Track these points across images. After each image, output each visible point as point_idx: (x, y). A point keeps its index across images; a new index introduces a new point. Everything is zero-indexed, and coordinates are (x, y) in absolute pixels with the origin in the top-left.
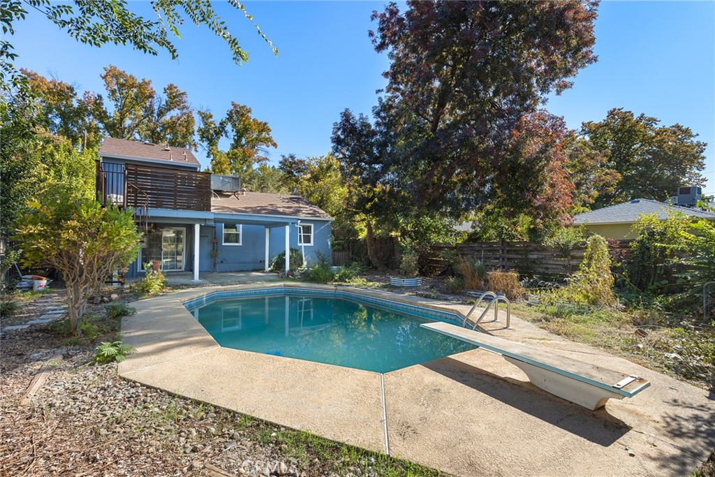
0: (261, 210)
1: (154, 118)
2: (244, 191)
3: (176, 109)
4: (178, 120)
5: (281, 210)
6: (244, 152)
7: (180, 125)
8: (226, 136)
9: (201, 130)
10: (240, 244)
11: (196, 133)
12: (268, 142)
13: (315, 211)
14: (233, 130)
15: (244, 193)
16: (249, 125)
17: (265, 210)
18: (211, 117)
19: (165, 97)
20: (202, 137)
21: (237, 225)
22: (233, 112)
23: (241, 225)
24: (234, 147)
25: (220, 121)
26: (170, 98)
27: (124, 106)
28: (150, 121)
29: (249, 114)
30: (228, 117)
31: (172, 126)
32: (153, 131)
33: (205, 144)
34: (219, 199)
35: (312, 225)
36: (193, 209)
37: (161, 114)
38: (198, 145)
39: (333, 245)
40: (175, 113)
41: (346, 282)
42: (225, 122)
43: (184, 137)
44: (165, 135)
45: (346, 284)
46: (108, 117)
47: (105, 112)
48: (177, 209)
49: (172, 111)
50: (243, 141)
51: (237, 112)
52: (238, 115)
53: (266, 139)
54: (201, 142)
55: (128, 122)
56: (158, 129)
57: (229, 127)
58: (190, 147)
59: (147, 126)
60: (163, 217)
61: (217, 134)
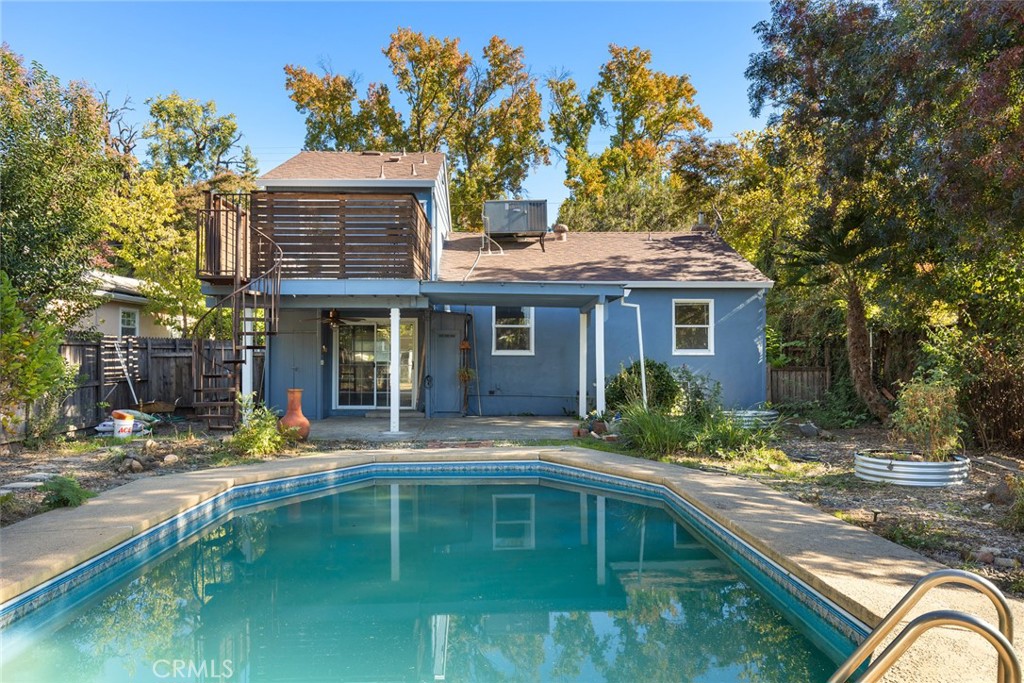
0: (582, 271)
1: (467, 111)
2: (563, 231)
3: (506, 86)
4: (509, 106)
5: (632, 268)
6: (634, 150)
7: (512, 115)
8: (603, 122)
9: (554, 119)
10: (531, 352)
11: (546, 127)
12: (691, 119)
13: (725, 266)
14: (615, 108)
15: (564, 235)
16: (646, 87)
17: (593, 270)
18: (571, 87)
19: (485, 65)
20: (558, 131)
21: (525, 309)
22: (613, 67)
23: (532, 309)
24: (617, 142)
25: (588, 92)
26: (494, 65)
27: (422, 97)
28: (462, 117)
29: (646, 66)
30: (601, 79)
31: (499, 121)
32: (467, 136)
33: (563, 146)
34: (502, 253)
35: (711, 303)
36: (395, 276)
37: (479, 100)
38: (550, 151)
39: (771, 354)
40: (504, 93)
41: (717, 457)
42: (597, 94)
43: (522, 138)
44: (486, 140)
45: (716, 463)
46: (397, 124)
47: (393, 115)
48: (346, 277)
49: (498, 91)
50: (638, 128)
51: (621, 66)
52: (621, 71)
53: (686, 115)
54: (555, 144)
55: (429, 126)
56: (476, 131)
57: (606, 102)
58: (536, 156)
59: (457, 128)
60: (329, 296)
61: (583, 120)
